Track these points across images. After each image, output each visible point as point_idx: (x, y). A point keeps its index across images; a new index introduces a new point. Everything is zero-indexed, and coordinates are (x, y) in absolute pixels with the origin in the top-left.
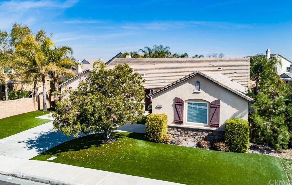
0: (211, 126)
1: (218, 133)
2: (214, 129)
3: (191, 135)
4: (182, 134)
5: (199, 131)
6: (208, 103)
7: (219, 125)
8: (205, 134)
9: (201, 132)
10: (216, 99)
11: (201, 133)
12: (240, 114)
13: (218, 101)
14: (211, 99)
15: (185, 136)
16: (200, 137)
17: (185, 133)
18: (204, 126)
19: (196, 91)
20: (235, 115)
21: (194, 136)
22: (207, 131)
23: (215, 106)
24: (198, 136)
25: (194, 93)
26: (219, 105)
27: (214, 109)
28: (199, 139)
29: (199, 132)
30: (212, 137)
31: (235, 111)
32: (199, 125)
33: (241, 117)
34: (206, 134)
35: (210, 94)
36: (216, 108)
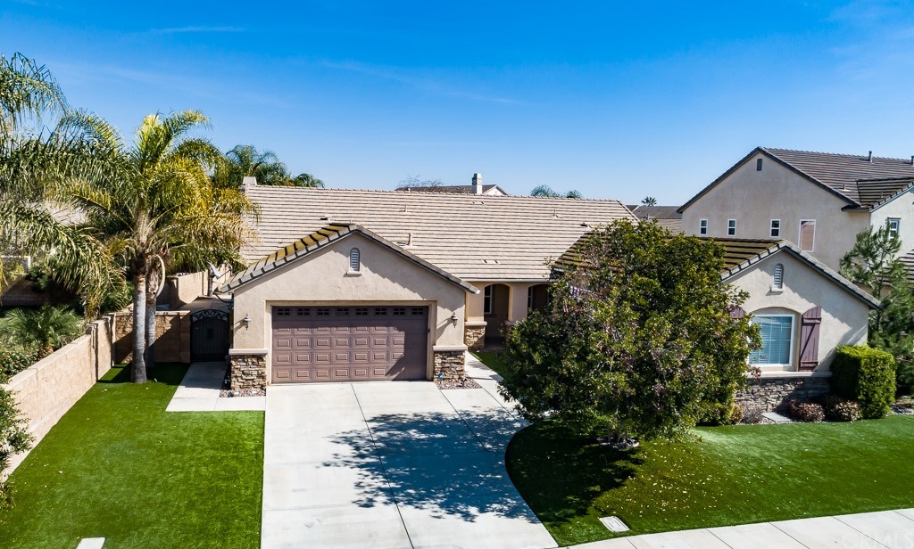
0: (800, 369)
1: (814, 382)
2: (808, 373)
3: (761, 396)
4: (741, 396)
5: (778, 382)
6: (793, 316)
7: (817, 363)
8: (789, 389)
9: (781, 385)
10: (812, 305)
11: (780, 388)
12: (854, 336)
13: (817, 310)
14: (803, 306)
15: (747, 400)
16: (778, 399)
17: (748, 393)
18: (785, 369)
19: (775, 288)
20: (846, 337)
21: (767, 397)
22: (793, 380)
23: (812, 321)
24: (773, 396)
25: (771, 292)
26: (820, 319)
27: (809, 328)
28: (774, 402)
29: (775, 385)
30: (802, 393)
31: (845, 328)
32: (774, 369)
33: (857, 340)
34: (791, 388)
35: (802, 295)
36: (813, 325)
